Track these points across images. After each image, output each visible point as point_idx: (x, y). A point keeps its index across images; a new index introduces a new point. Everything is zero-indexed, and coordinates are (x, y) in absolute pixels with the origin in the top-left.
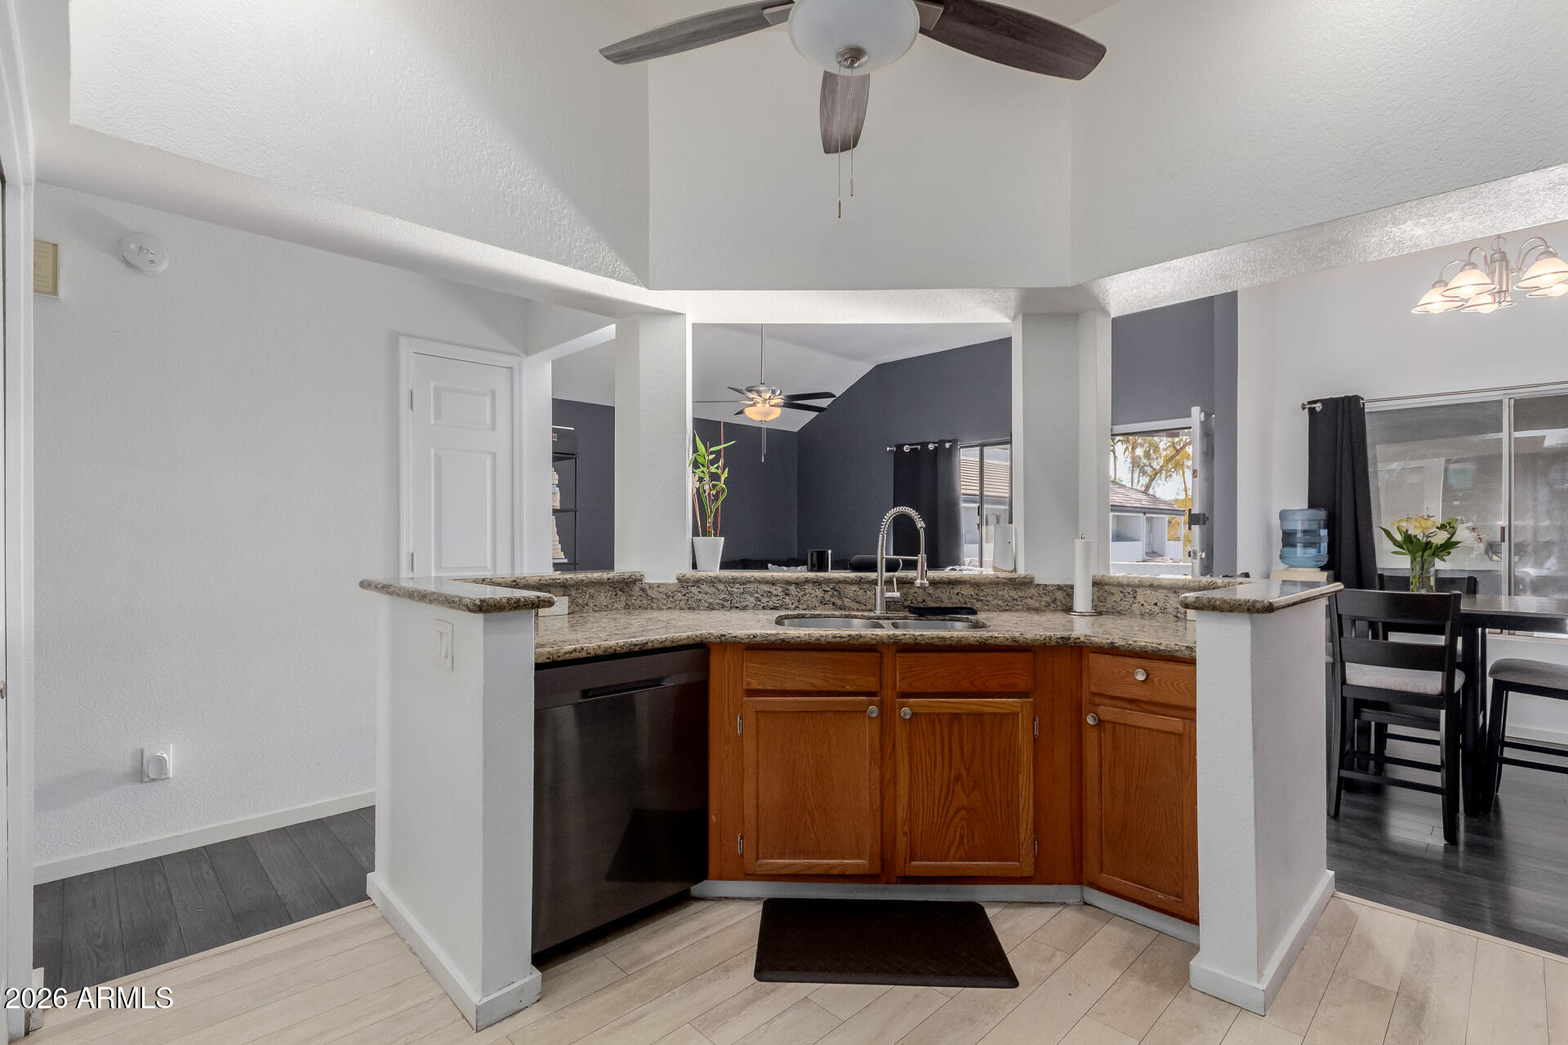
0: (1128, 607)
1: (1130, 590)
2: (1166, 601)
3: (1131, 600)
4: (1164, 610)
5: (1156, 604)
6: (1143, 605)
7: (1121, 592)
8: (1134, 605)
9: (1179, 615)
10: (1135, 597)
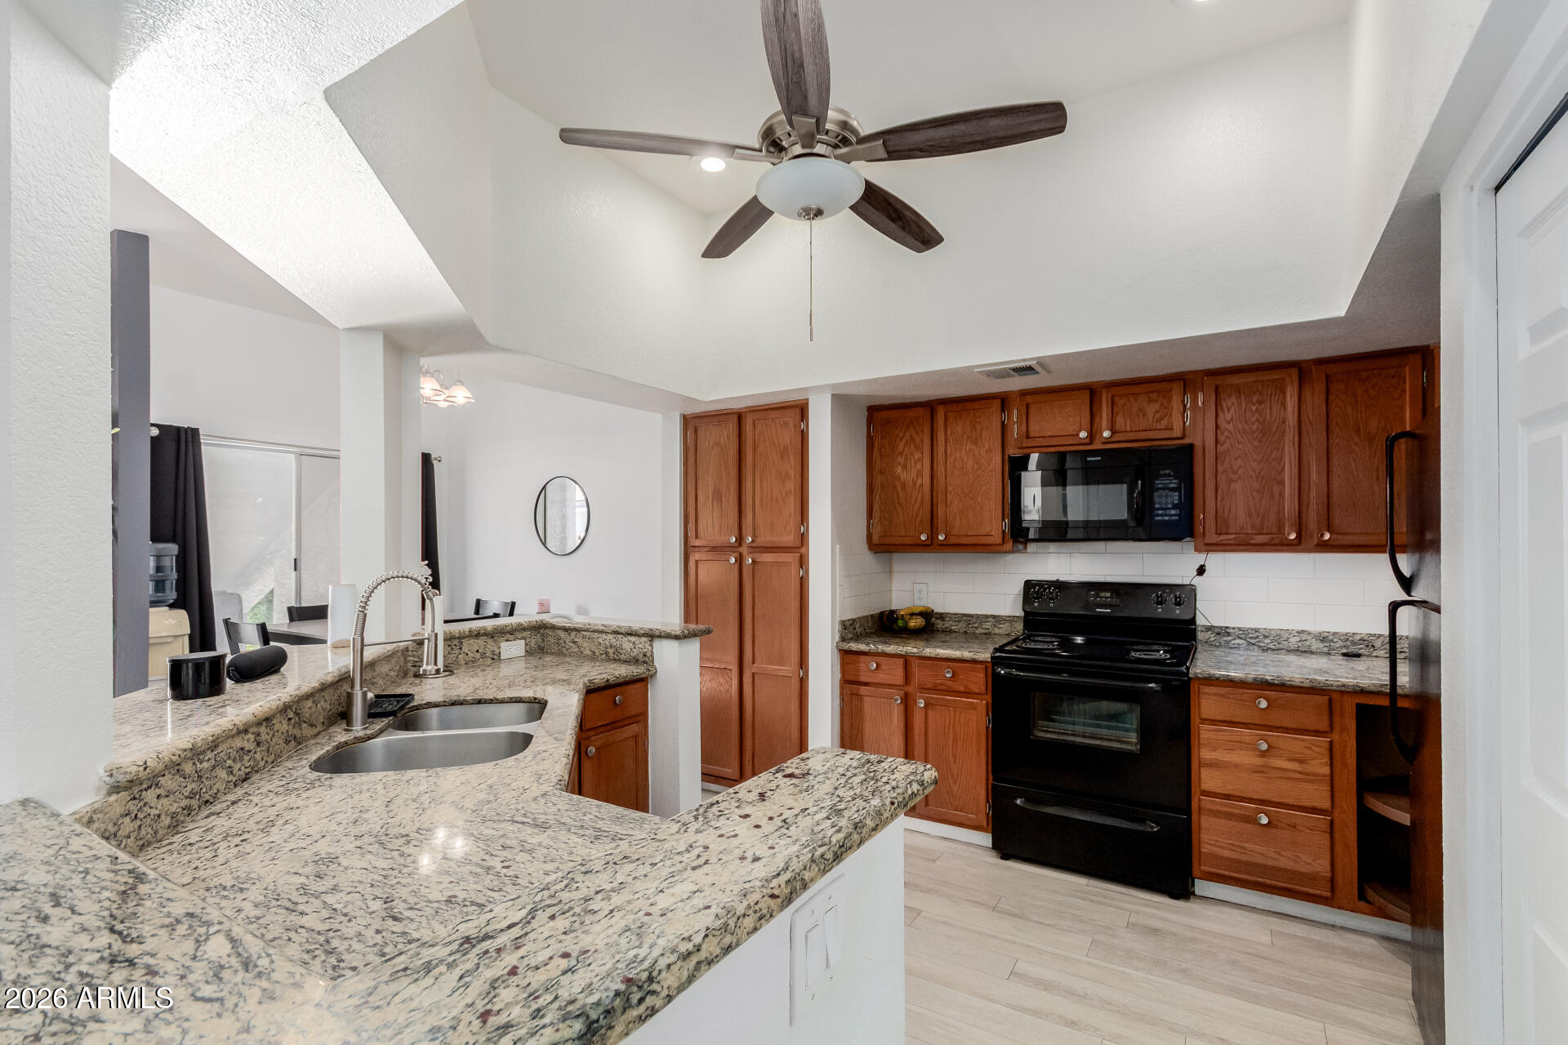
0: (454, 659)
1: (456, 642)
2: (485, 647)
3: (457, 652)
4: (483, 655)
5: (477, 651)
6: (467, 654)
7: (449, 646)
8: (460, 656)
9: (495, 657)
10: (461, 648)
